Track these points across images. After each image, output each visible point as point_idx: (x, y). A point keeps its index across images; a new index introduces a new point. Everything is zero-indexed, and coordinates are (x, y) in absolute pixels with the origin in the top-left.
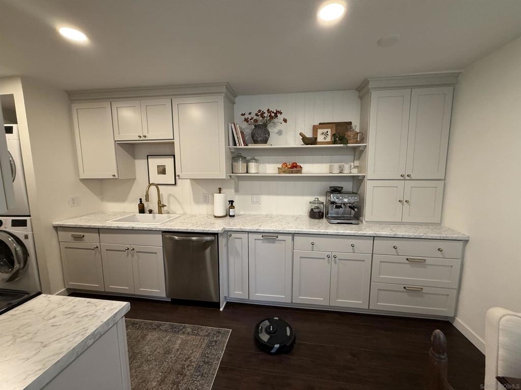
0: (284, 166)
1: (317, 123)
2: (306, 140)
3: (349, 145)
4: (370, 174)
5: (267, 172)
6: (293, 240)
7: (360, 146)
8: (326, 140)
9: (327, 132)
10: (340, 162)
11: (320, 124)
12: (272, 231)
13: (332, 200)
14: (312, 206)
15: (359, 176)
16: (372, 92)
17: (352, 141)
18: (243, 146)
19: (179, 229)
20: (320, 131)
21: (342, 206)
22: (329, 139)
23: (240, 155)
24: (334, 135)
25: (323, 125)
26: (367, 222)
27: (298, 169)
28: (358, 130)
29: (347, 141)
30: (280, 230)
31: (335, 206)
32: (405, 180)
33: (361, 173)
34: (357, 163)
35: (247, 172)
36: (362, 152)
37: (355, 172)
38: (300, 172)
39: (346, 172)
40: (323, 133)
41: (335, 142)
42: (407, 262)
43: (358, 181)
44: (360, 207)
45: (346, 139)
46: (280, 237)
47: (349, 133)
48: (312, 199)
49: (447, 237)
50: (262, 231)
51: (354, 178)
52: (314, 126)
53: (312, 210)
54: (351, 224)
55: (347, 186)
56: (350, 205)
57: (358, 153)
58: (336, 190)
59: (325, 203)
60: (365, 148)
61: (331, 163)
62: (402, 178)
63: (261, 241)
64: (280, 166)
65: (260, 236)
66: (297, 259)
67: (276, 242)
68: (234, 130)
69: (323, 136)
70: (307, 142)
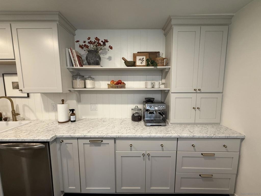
0: (112, 83)
1: (136, 52)
2: (127, 63)
3: (158, 67)
4: (173, 89)
5: (101, 87)
6: (115, 142)
7: (166, 68)
8: (143, 64)
9: (143, 58)
10: (153, 81)
11: (138, 52)
12: (97, 137)
13: (147, 108)
14: (133, 112)
15: (165, 90)
16: (174, 27)
17: (160, 64)
18: (79, 67)
19: (9, 140)
20: (138, 58)
21: (154, 112)
22: (144, 63)
23: (78, 74)
24: (147, 60)
25: (140, 53)
26: (172, 123)
27: (122, 85)
28: (164, 57)
29: (157, 64)
30: (104, 136)
31: (149, 112)
32: (197, 93)
33: (167, 88)
34: (164, 81)
35: (85, 87)
36: (167, 73)
37: (162, 87)
38: (124, 87)
39: (157, 88)
40: (140, 59)
41: (148, 65)
42: (202, 156)
43: (165, 93)
44: (166, 112)
45: (156, 63)
46: (104, 141)
47: (158, 59)
48: (133, 106)
49: (230, 136)
50: (89, 137)
51: (162, 92)
52: (133, 54)
53: (133, 114)
54: (161, 126)
55: (158, 97)
56: (160, 111)
57: (164, 73)
58: (149, 101)
59: (142, 110)
60: (169, 70)
61: (146, 81)
62: (195, 91)
63: (89, 145)
64: (109, 83)
65: (88, 141)
66: (118, 158)
67: (102, 145)
68: (71, 54)
69: (140, 61)
70: (128, 65)
